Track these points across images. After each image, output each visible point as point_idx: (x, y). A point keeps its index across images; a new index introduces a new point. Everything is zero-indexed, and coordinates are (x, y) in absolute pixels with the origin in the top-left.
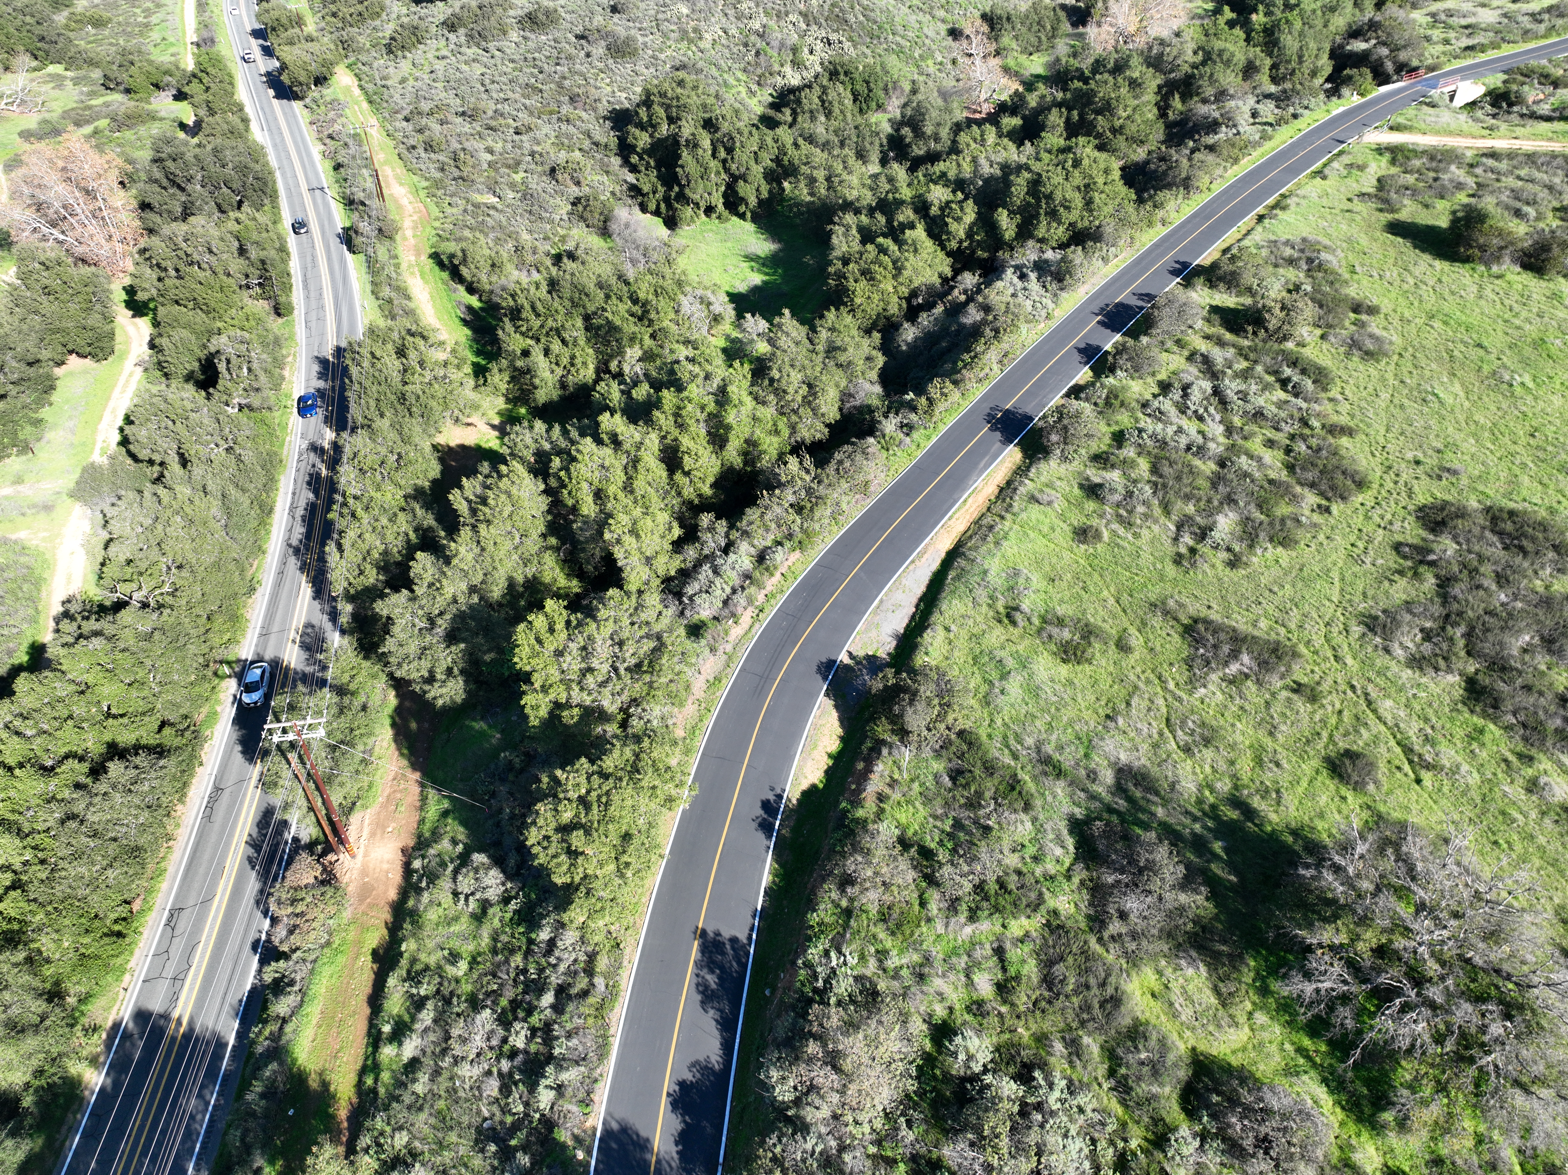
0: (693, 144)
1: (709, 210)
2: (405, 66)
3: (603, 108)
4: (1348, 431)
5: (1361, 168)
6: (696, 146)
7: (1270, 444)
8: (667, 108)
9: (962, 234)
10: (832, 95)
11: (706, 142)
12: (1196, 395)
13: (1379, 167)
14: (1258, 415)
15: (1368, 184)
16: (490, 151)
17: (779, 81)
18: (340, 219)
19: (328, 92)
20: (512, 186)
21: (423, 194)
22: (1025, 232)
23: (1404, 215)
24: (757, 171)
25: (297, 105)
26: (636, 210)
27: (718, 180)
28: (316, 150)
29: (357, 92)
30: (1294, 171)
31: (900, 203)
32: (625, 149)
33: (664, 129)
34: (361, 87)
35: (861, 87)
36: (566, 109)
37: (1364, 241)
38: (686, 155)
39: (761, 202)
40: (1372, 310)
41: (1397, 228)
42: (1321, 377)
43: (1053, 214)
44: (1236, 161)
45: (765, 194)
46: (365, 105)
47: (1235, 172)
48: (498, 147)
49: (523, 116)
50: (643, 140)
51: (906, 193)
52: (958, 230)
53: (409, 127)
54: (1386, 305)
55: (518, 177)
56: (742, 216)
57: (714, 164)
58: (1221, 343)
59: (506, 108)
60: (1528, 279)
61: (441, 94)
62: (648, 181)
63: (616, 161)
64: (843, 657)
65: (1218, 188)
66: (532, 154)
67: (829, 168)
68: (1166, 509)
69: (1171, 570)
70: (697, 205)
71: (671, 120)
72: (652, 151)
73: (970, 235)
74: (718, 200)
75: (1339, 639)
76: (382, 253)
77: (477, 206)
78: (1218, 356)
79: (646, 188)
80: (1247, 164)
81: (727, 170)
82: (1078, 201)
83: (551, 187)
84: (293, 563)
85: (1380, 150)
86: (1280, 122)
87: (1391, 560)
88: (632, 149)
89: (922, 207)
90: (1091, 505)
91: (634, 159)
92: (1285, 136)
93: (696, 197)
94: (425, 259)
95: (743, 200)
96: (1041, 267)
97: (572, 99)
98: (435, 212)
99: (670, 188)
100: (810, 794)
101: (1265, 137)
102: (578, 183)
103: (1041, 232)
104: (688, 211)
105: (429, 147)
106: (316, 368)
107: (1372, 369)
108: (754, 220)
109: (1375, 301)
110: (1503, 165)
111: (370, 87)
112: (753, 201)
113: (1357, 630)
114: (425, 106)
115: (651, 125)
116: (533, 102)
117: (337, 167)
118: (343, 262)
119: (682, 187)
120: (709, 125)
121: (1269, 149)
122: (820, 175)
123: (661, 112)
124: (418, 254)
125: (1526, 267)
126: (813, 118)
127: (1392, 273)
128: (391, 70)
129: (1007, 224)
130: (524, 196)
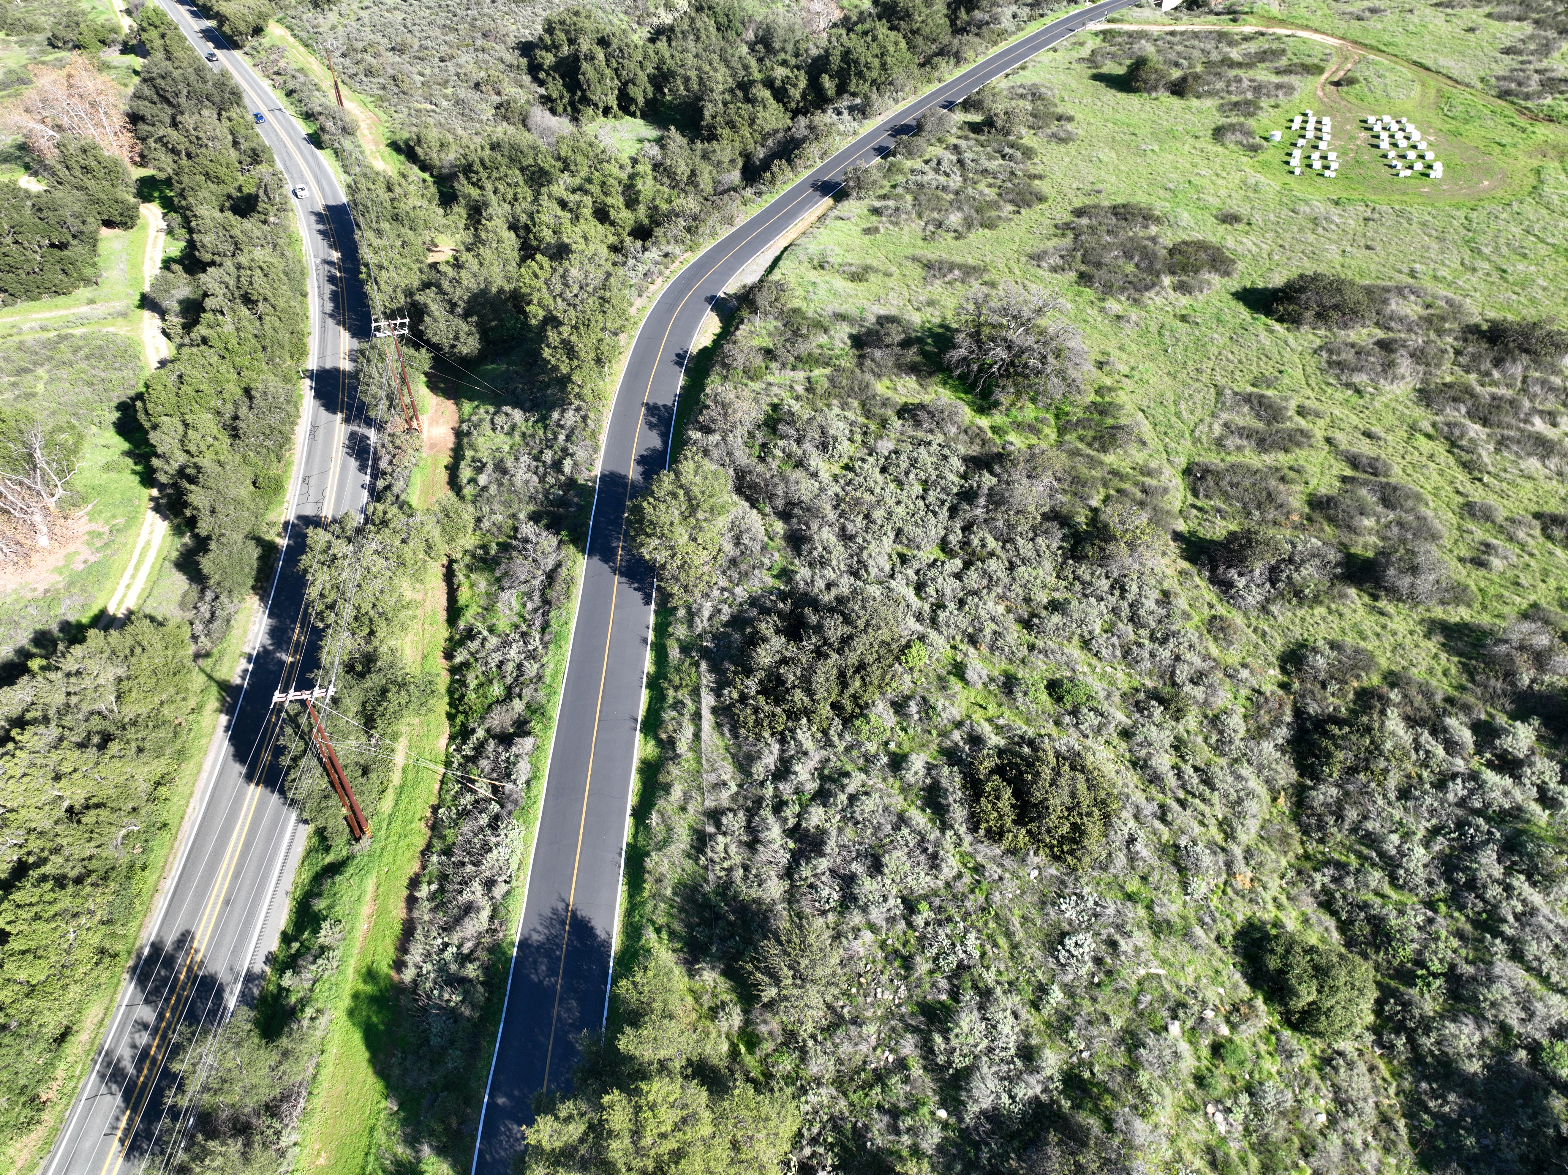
0: (590, 58)
1: (607, 111)
2: (333, 17)
3: (511, 41)
4: (1041, 177)
5: (1082, 44)
6: (593, 58)
7: (990, 186)
8: (567, 32)
9: (798, 96)
10: (699, 24)
11: (600, 55)
12: (945, 164)
13: (1093, 44)
14: (985, 172)
15: (1085, 52)
16: (422, 74)
17: (655, 21)
18: (303, 128)
19: (266, 41)
20: (445, 97)
21: (371, 106)
22: (841, 89)
23: (1105, 70)
24: (643, 78)
25: (237, 53)
26: (548, 114)
27: (612, 84)
28: (266, 84)
29: (292, 40)
30: (1036, 48)
31: (752, 83)
32: (534, 69)
33: (565, 50)
34: (295, 36)
35: (722, 19)
36: (479, 42)
37: (1074, 85)
38: (585, 66)
39: (647, 102)
40: (1070, 119)
41: (1097, 77)
42: (1028, 153)
43: (860, 75)
44: (995, 43)
45: (650, 95)
46: (302, 49)
47: (993, 51)
48: (428, 71)
49: (444, 48)
50: (549, 59)
51: (757, 76)
52: (796, 93)
53: (347, 62)
54: (1078, 116)
55: (449, 91)
56: (633, 115)
57: (608, 72)
58: (966, 138)
59: (429, 43)
60: (1175, 101)
61: (368, 35)
62: (555, 88)
63: (527, 79)
64: (721, 294)
65: (981, 60)
66: (458, 75)
67: (699, 69)
68: (920, 216)
69: (920, 243)
70: (596, 105)
71: (571, 42)
72: (555, 68)
73: (804, 96)
74: (612, 101)
75: (1012, 264)
76: (347, 143)
77: (419, 111)
78: (963, 143)
79: (555, 95)
80: (1003, 46)
81: (618, 76)
82: (876, 63)
83: (477, 96)
84: (330, 322)
85: (1096, 34)
86: (1031, 18)
87: (1052, 230)
88: (540, 67)
89: (769, 83)
90: (874, 218)
91: (542, 75)
92: (1034, 28)
93: (595, 98)
94: (382, 147)
95: (633, 100)
96: (851, 109)
97: (485, 35)
98: (384, 117)
99: (573, 93)
100: (704, 351)
101: (1019, 29)
102: (499, 93)
103: (852, 88)
104: (590, 111)
105: (369, 73)
106: (313, 218)
107: (1062, 148)
108: (643, 117)
109: (1071, 113)
110: (1177, 39)
111: (304, 35)
112: (641, 100)
113: (1024, 259)
114: (360, 45)
115: (555, 47)
116: (451, 37)
117: (290, 94)
118: (314, 155)
119: (583, 91)
120: (603, 42)
121: (1021, 36)
122: (693, 74)
123: (563, 36)
124: (377, 144)
125: (1174, 93)
126: (685, 38)
127: (1087, 100)
128: (321, 20)
129: (828, 83)
130: (457, 103)
